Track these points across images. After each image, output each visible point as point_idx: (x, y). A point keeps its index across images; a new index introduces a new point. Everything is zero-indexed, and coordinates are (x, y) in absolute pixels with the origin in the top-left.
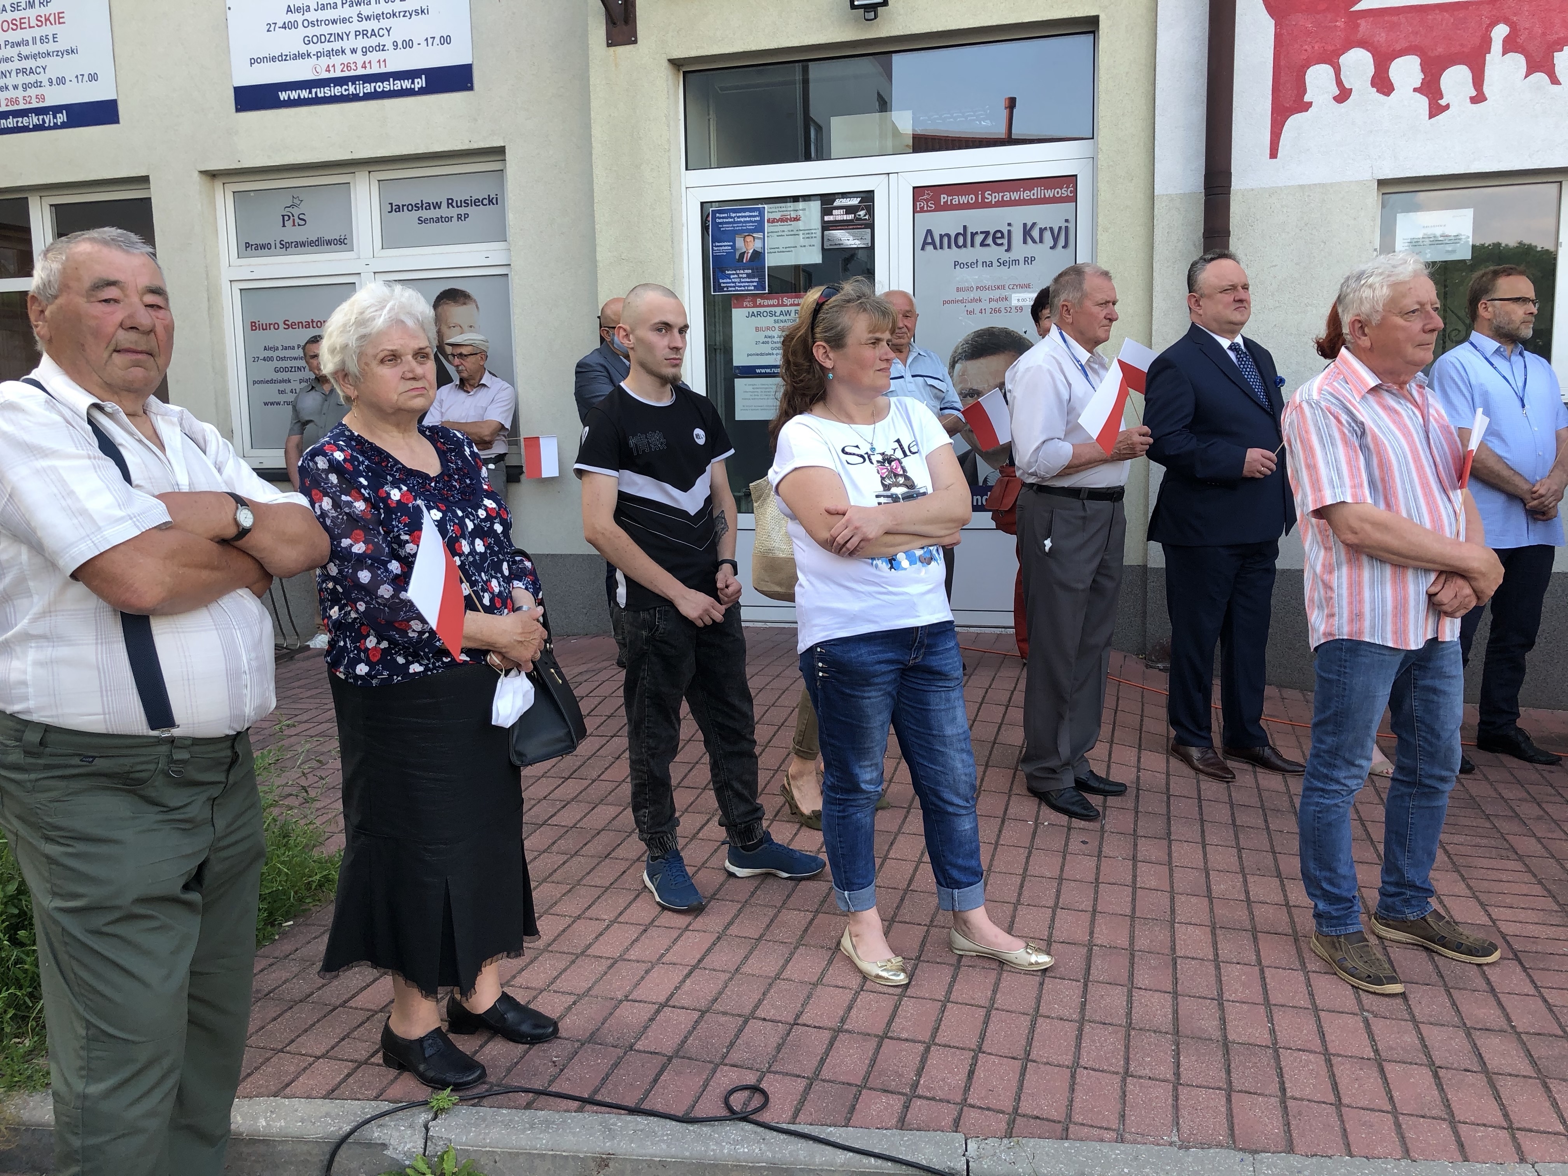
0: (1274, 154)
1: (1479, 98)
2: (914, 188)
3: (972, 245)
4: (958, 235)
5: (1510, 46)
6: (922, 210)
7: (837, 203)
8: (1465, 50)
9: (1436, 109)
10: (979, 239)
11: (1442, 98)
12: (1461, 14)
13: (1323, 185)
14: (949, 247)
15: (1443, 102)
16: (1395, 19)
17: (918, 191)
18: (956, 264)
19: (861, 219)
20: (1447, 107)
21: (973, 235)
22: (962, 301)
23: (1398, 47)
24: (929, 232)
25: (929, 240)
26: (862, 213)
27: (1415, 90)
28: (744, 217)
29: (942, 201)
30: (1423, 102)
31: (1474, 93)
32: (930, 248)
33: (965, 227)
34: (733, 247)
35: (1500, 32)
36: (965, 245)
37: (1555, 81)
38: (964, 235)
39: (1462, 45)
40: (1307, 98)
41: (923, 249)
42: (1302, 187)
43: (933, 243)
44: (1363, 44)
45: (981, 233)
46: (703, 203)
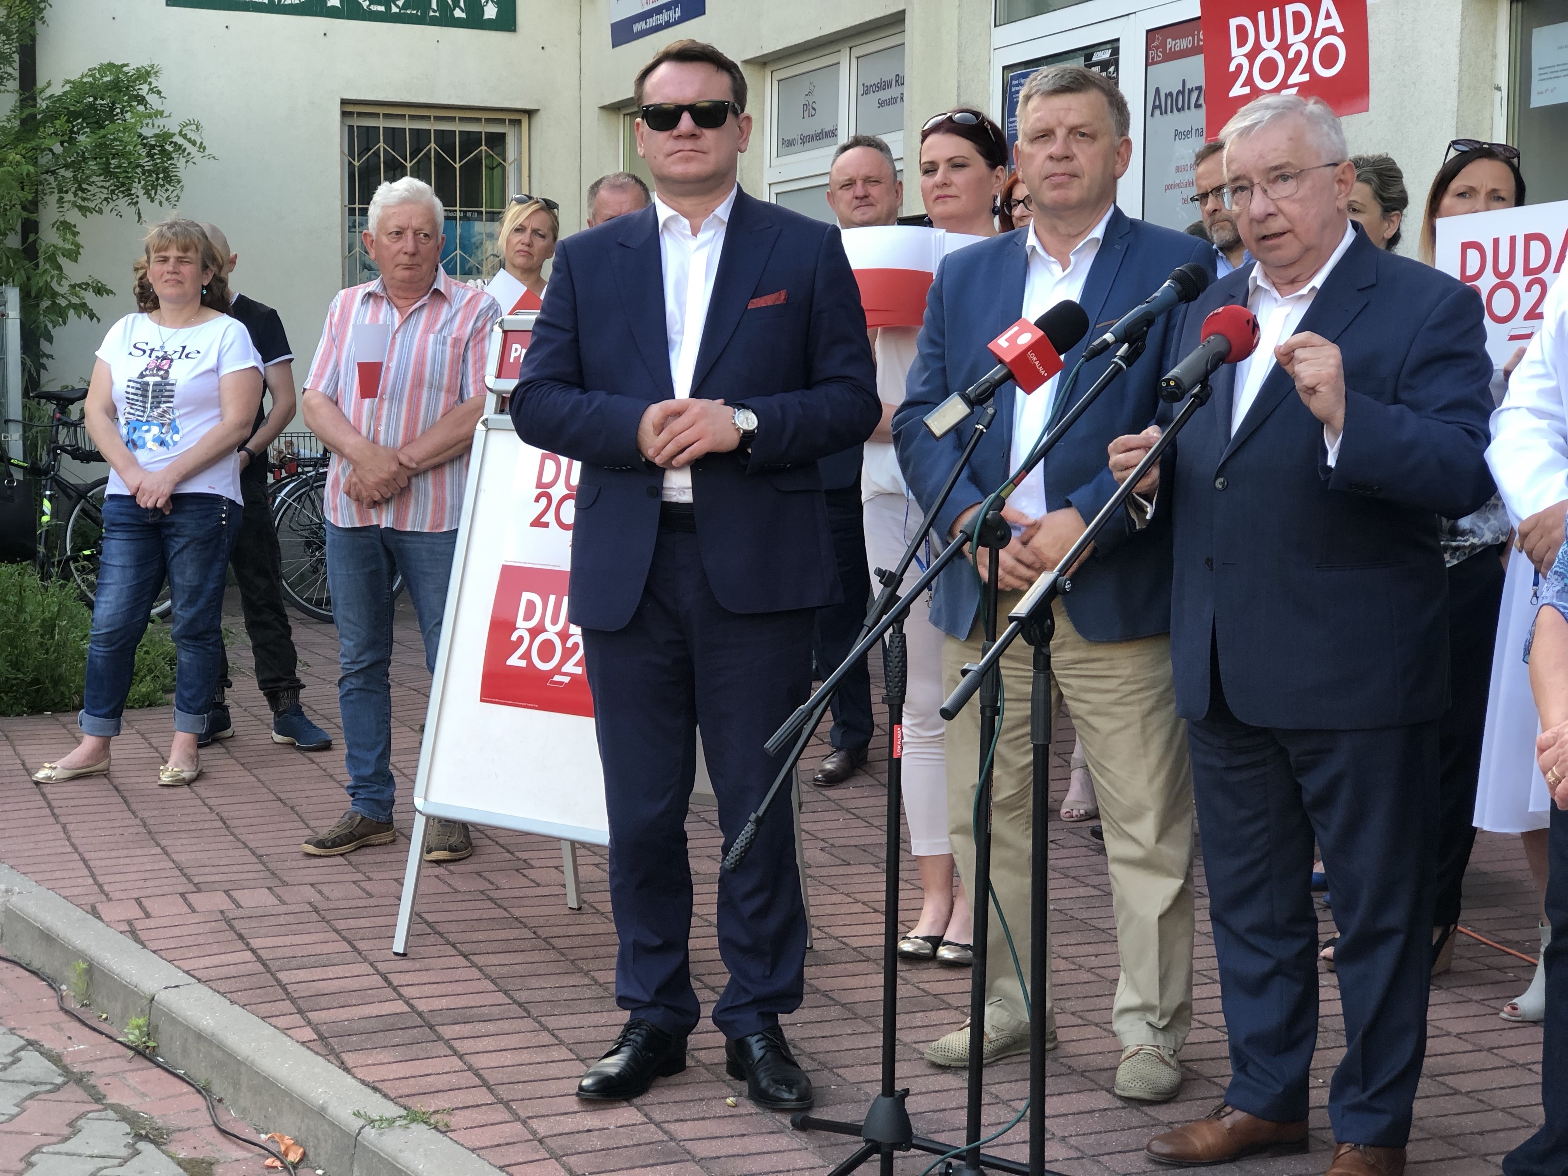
2: (1148, 32)
3: (1189, 108)
4: (1179, 92)
6: (1154, 63)
7: (1095, 59)
10: (1194, 96)
14: (1172, 111)
17: (1151, 33)
18: (1177, 134)
19: (1110, 78)
21: (1190, 91)
22: (1178, 186)
24: (1157, 90)
25: (1157, 103)
26: (1111, 69)
29: (1169, 46)
32: (1157, 112)
33: (1184, 81)
36: (1183, 108)
38: (1183, 93)
41: (1152, 115)
43: (1160, 107)
45: (1197, 88)
46: (1004, 68)
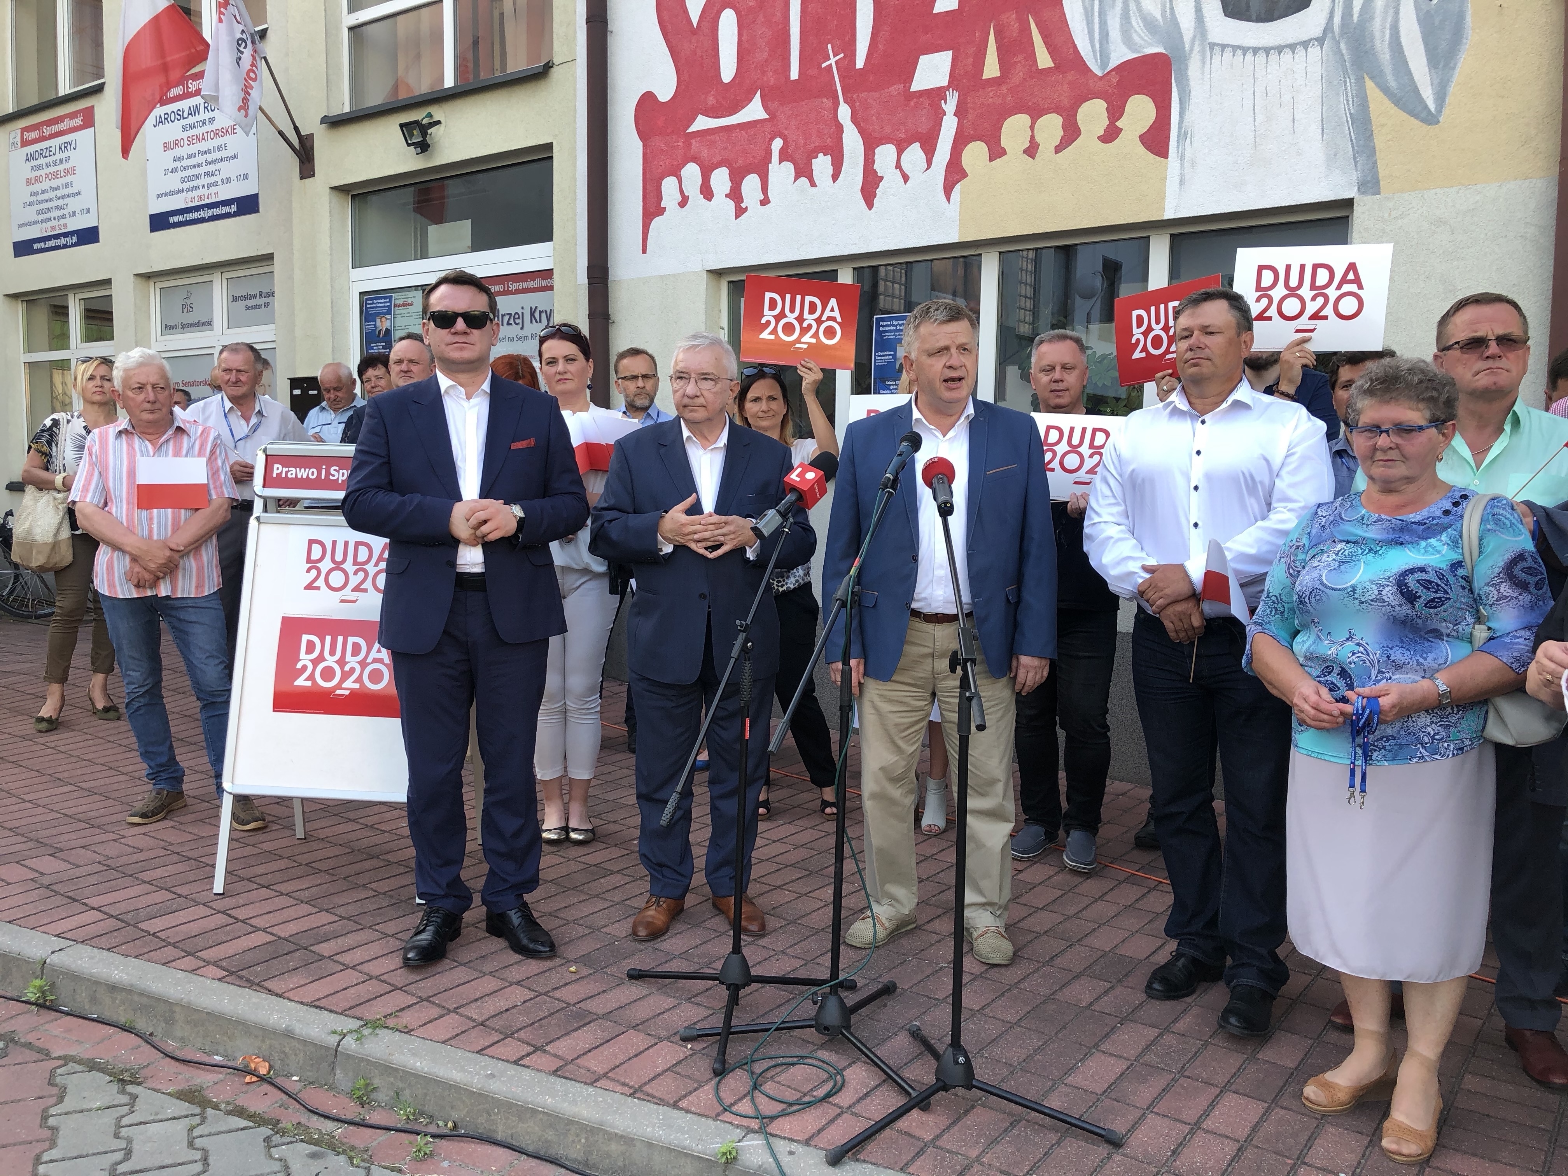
0: (644, 252)
1: (765, 202)
5: (784, 156)
8: (756, 161)
9: (740, 211)
11: (742, 202)
12: (752, 132)
13: (674, 275)
15: (743, 205)
16: (712, 137)
20: (747, 208)
23: (715, 161)
27: (727, 196)
28: (382, 303)
30: (731, 204)
31: (762, 197)
34: (375, 325)
35: (777, 144)
37: (813, 184)
39: (754, 157)
40: (662, 205)
42: (662, 277)
44: (695, 159)
45: (508, 314)
46: (360, 293)
